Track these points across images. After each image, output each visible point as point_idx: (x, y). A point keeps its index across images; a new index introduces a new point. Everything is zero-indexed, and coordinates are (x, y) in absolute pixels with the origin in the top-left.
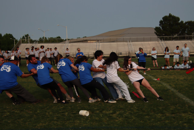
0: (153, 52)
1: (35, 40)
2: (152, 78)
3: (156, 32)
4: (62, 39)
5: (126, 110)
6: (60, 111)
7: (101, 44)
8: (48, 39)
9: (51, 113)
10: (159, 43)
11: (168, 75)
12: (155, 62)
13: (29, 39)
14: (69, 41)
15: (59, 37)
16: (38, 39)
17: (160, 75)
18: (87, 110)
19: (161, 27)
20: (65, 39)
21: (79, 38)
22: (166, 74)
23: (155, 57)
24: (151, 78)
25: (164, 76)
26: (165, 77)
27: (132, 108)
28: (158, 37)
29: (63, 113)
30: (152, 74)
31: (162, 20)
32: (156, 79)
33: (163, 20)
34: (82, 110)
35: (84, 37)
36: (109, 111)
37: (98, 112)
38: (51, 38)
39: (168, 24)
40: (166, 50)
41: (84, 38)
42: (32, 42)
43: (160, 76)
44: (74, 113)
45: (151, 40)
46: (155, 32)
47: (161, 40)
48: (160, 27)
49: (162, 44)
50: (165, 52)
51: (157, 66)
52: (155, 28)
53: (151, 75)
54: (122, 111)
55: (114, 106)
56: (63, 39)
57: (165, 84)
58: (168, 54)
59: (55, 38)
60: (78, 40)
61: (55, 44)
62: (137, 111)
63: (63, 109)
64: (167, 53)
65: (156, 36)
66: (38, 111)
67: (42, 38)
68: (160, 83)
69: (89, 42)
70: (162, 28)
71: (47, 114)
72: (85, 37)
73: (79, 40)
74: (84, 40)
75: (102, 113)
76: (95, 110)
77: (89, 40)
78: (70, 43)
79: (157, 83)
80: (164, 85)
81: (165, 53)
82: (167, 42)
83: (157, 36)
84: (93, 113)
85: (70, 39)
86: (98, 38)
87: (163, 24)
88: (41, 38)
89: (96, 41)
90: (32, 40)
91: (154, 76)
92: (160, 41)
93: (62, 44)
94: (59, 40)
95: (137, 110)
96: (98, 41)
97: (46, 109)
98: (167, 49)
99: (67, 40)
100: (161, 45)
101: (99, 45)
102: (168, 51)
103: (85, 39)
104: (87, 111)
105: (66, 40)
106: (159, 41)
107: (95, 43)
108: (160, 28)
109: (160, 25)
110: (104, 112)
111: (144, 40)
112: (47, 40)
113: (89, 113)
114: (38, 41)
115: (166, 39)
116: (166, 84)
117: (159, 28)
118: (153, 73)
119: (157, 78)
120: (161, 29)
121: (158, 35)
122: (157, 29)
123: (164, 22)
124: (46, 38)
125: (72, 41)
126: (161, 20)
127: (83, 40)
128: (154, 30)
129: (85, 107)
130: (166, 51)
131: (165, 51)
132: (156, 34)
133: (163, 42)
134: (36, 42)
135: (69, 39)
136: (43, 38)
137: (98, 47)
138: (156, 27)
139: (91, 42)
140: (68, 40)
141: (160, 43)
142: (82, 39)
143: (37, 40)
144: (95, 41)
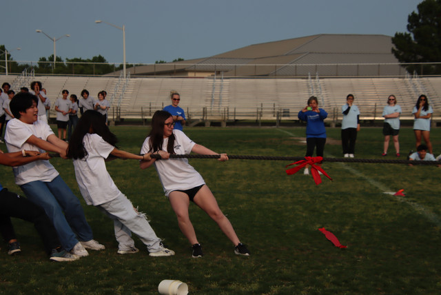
0: (390, 110)
1: (27, 66)
2: (381, 187)
3: (395, 48)
4: (110, 63)
5: (301, 284)
6: (100, 282)
7: (226, 82)
8: (65, 62)
9: (71, 287)
10: (405, 83)
11: (429, 181)
12: (392, 141)
13: (6, 61)
14: (131, 71)
15: (101, 59)
16: (35, 62)
17: (405, 181)
18: (183, 279)
19: (412, 35)
20: (117, 65)
21: (162, 62)
22: (423, 179)
23: (395, 124)
24: (377, 188)
25: (420, 183)
26: (419, 185)
27: (318, 278)
28: (402, 65)
29: (108, 286)
30: (382, 177)
31: (417, 12)
32: (393, 193)
33: (420, 11)
34: (168, 278)
35: (175, 61)
36: (250, 283)
37: (214, 286)
38: (76, 60)
39: (436, 23)
40: (421, 104)
41: (177, 64)
42: (16, 69)
43: (405, 183)
44: (141, 286)
45: (379, 72)
46: (393, 51)
47: (411, 72)
48: (408, 33)
49: (415, 85)
50: (415, 110)
51: (398, 152)
52: (393, 36)
53: (376, 180)
54: (288, 285)
55: (263, 270)
56: (113, 66)
57: (420, 209)
58: (426, 118)
59: (89, 61)
60: (158, 70)
61: (88, 78)
62: (333, 287)
63: (110, 274)
64: (423, 113)
65: (396, 63)
66: (33, 281)
67: (47, 59)
68: (404, 204)
69: (190, 75)
70: (415, 37)
71: (60, 288)
72: (180, 60)
73: (160, 68)
74: (177, 68)
75: (226, 290)
76: (207, 279)
77: (193, 69)
78: (134, 75)
79: (396, 204)
80: (416, 209)
81: (415, 114)
82: (431, 79)
83: (400, 61)
84: (199, 288)
85: (134, 64)
86: (220, 65)
87: (418, 25)
88: (44, 59)
89: (213, 72)
90: (15, 64)
91: (389, 183)
92: (409, 76)
93: (108, 79)
94: (99, 67)
95: (334, 283)
96: (218, 73)
97: (56, 273)
98: (423, 102)
99: (125, 67)
100: (412, 89)
101: (221, 85)
102: (426, 108)
103: (180, 65)
104: (181, 283)
105: (121, 67)
106: (404, 78)
107: (209, 78)
108: (410, 38)
109: (409, 27)
110: (233, 286)
111: (358, 73)
112: (62, 65)
113: (189, 290)
114: (35, 68)
115: (427, 72)
116: (423, 209)
117: (407, 36)
118: (383, 174)
119: (396, 189)
120: (413, 39)
121: (401, 59)
122: (399, 39)
123: (423, 19)
124: (58, 59)
125: (139, 71)
126: (413, 13)
127: (173, 69)
128: (390, 41)
129: (177, 270)
130: (422, 108)
131: (418, 107)
132: (397, 56)
133: (416, 80)
134: (29, 71)
135: (132, 66)
136: (51, 59)
137: (217, 91)
138: (396, 35)
139: (198, 75)
140: (128, 66)
141: (409, 83)
142: (170, 66)
143: (33, 65)
144: (210, 74)
